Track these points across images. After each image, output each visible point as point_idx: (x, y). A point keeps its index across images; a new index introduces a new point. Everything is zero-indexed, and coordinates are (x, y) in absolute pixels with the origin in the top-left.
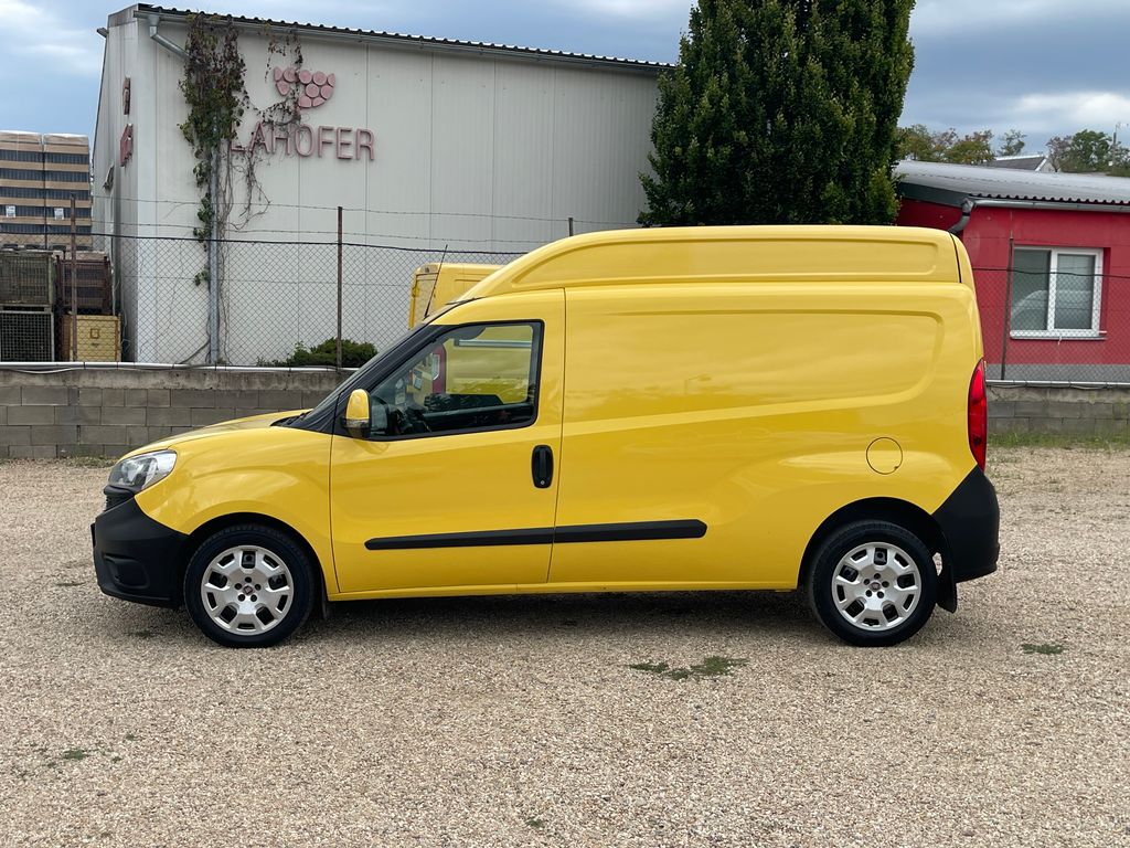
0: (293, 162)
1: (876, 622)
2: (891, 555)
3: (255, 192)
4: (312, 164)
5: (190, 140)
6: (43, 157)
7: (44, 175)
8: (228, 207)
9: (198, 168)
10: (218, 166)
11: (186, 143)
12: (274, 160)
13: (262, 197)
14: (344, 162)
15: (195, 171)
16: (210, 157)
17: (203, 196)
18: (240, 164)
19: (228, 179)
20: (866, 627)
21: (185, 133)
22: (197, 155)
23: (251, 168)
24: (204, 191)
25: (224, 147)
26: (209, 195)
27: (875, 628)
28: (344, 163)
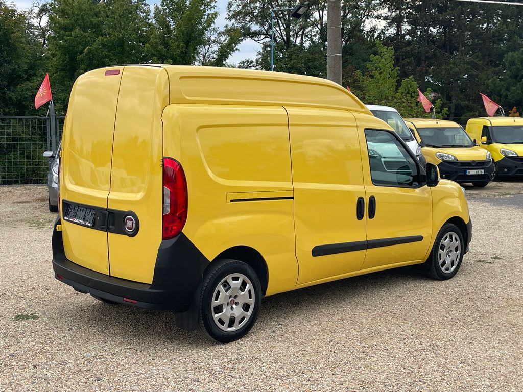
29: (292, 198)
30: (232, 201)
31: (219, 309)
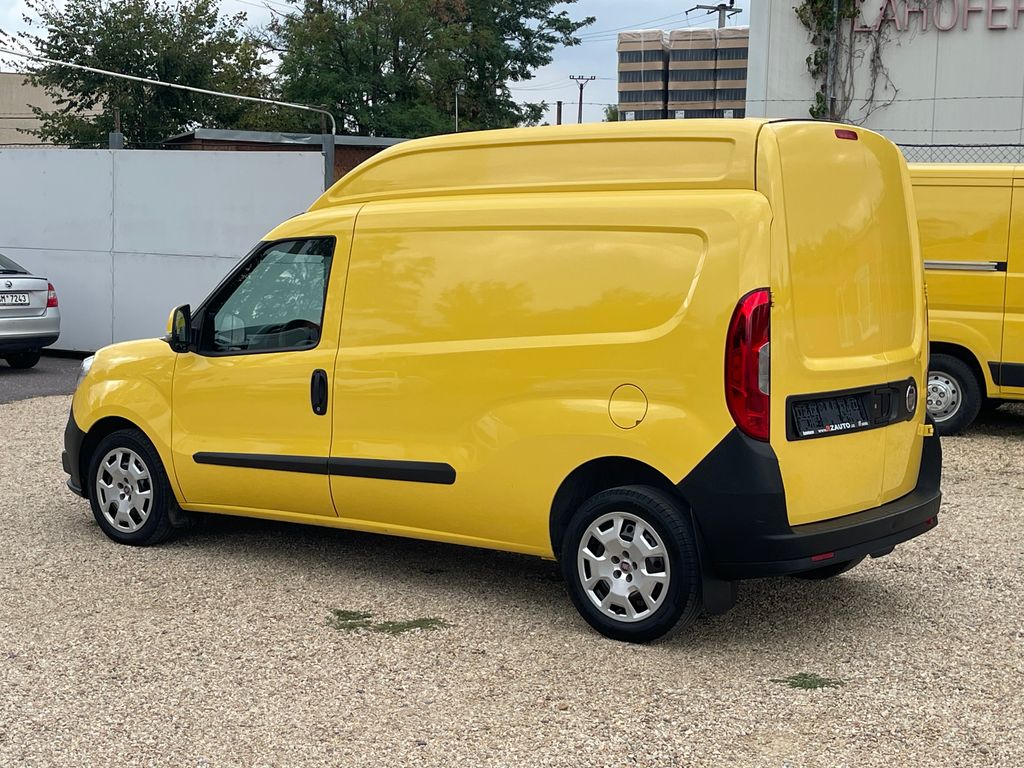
0: (930, 39)
1: (623, 611)
2: (638, 531)
3: (881, 79)
4: (956, 42)
5: (807, 24)
6: (715, 54)
7: (715, 74)
8: (847, 100)
9: (813, 57)
10: (836, 52)
11: (802, 29)
12: (905, 39)
13: (889, 83)
14: (996, 33)
15: (808, 60)
16: (827, 41)
17: (818, 89)
18: (865, 48)
19: (850, 67)
20: (611, 613)
21: (801, 16)
22: (814, 42)
23: (877, 50)
24: (820, 83)
25: (846, 31)
26: (824, 87)
27: (622, 617)
28: (997, 36)
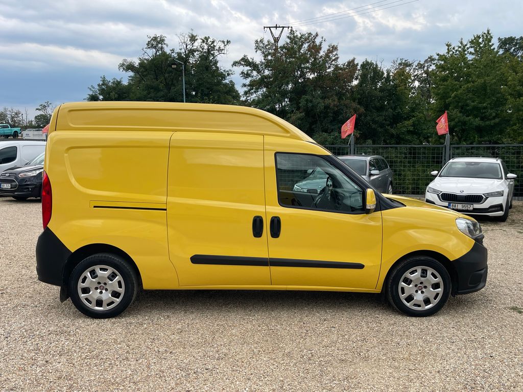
29: (166, 210)
30: (95, 207)
31: (86, 290)
